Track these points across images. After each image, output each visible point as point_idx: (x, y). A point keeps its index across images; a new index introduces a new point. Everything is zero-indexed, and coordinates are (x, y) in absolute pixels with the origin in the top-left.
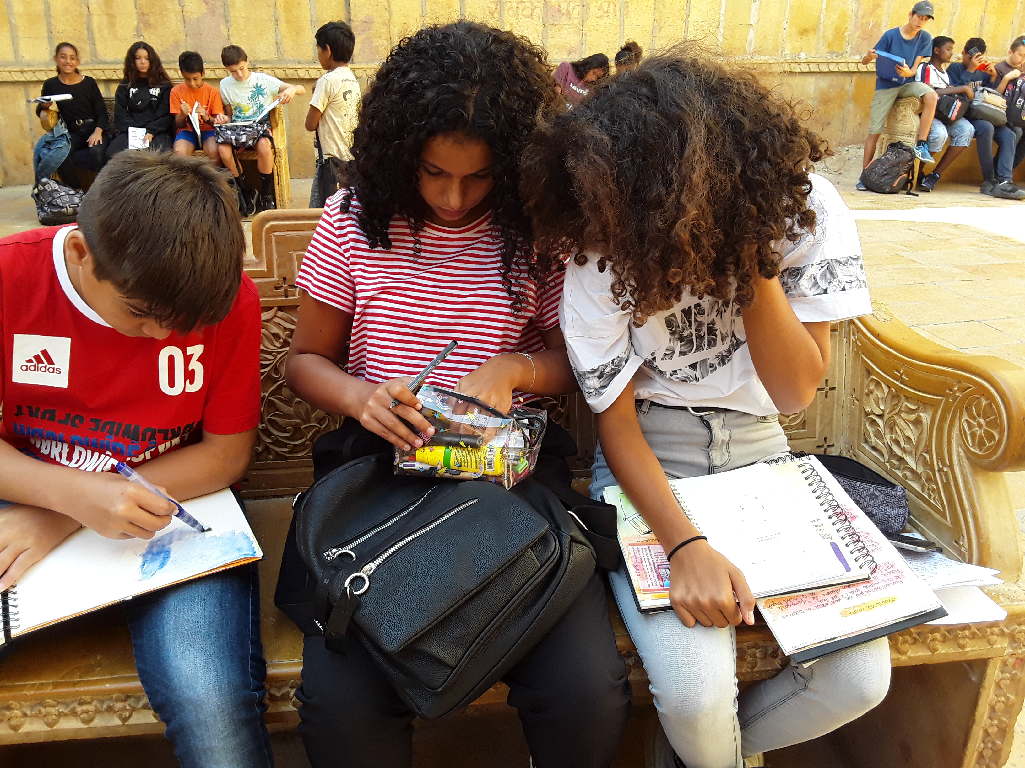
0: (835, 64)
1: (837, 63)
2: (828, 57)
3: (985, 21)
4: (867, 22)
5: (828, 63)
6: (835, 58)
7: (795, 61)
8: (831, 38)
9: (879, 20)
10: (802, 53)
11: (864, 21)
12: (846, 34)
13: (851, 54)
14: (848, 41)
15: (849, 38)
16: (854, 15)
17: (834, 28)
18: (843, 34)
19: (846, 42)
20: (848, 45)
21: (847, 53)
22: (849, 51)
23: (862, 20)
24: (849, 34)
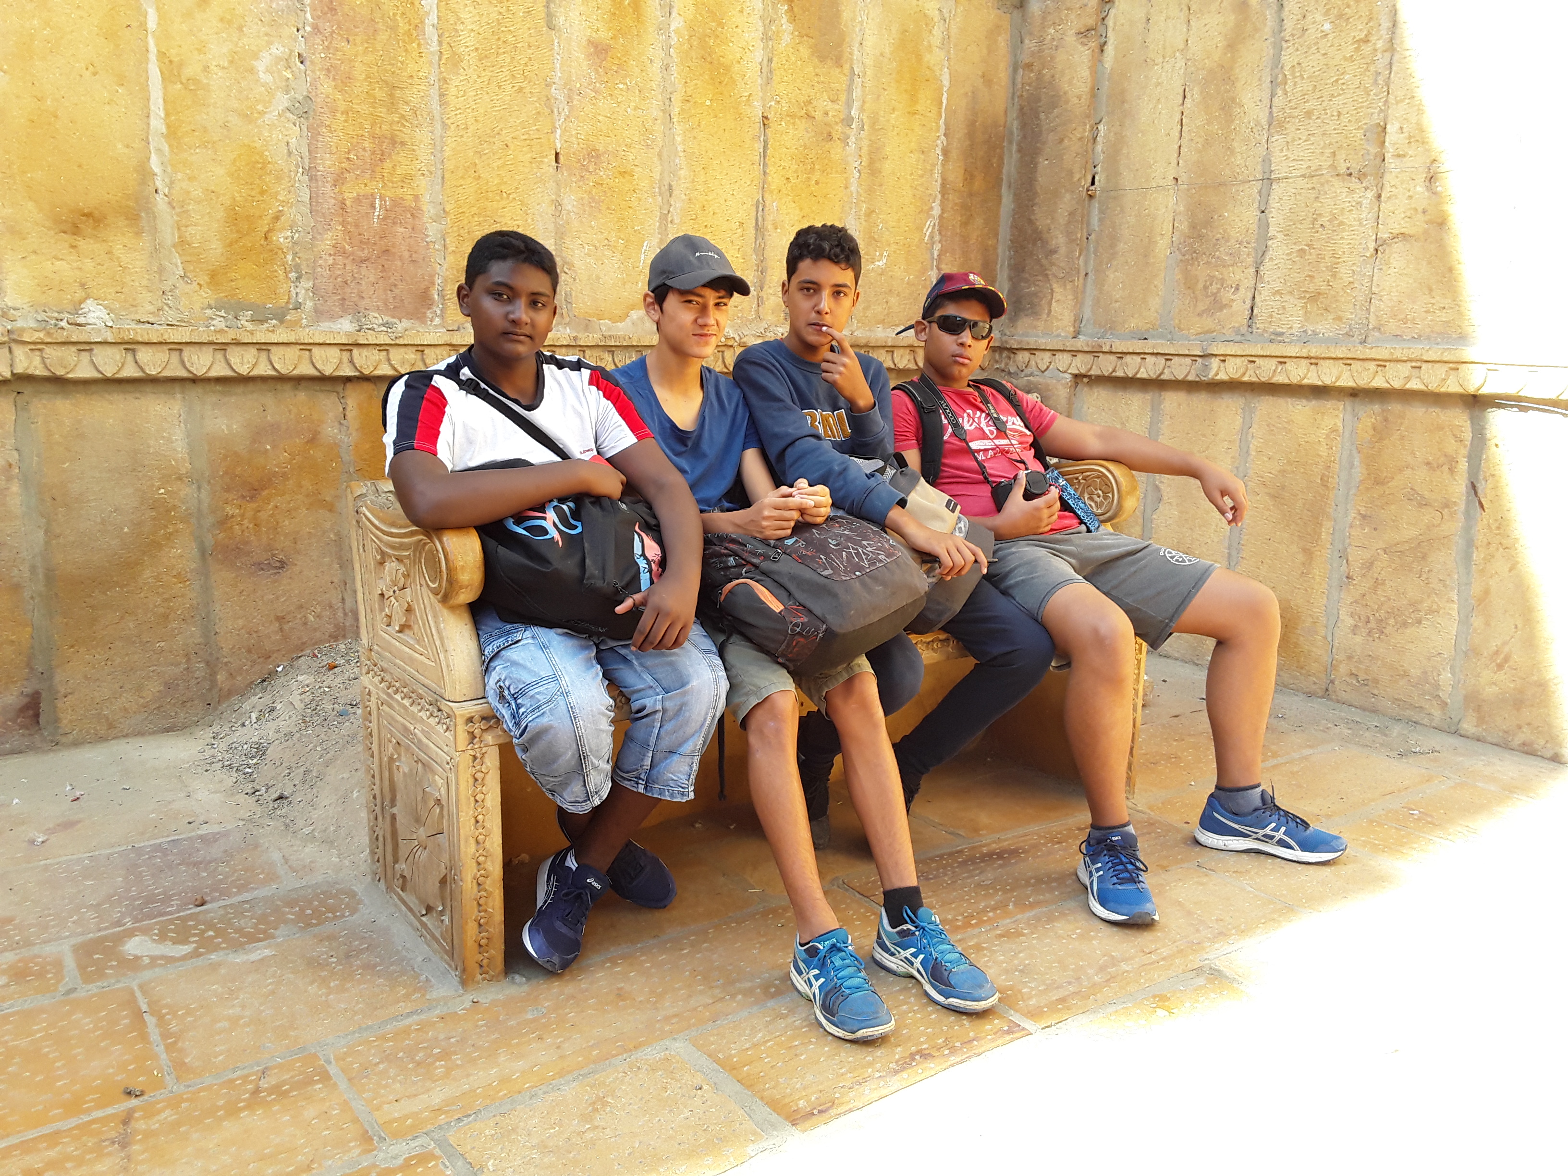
0: (253, 351)
1: (263, 347)
2: (219, 323)
4: (358, 200)
5: (222, 347)
6: (250, 326)
7: (61, 337)
8: (216, 249)
9: (407, 195)
10: (89, 304)
11: (350, 195)
12: (282, 238)
13: (319, 314)
14: (295, 266)
15: (295, 254)
16: (300, 170)
17: (221, 214)
18: (266, 238)
19: (287, 267)
20: (298, 278)
21: (298, 307)
22: (305, 299)
23: (336, 191)
24: (293, 238)
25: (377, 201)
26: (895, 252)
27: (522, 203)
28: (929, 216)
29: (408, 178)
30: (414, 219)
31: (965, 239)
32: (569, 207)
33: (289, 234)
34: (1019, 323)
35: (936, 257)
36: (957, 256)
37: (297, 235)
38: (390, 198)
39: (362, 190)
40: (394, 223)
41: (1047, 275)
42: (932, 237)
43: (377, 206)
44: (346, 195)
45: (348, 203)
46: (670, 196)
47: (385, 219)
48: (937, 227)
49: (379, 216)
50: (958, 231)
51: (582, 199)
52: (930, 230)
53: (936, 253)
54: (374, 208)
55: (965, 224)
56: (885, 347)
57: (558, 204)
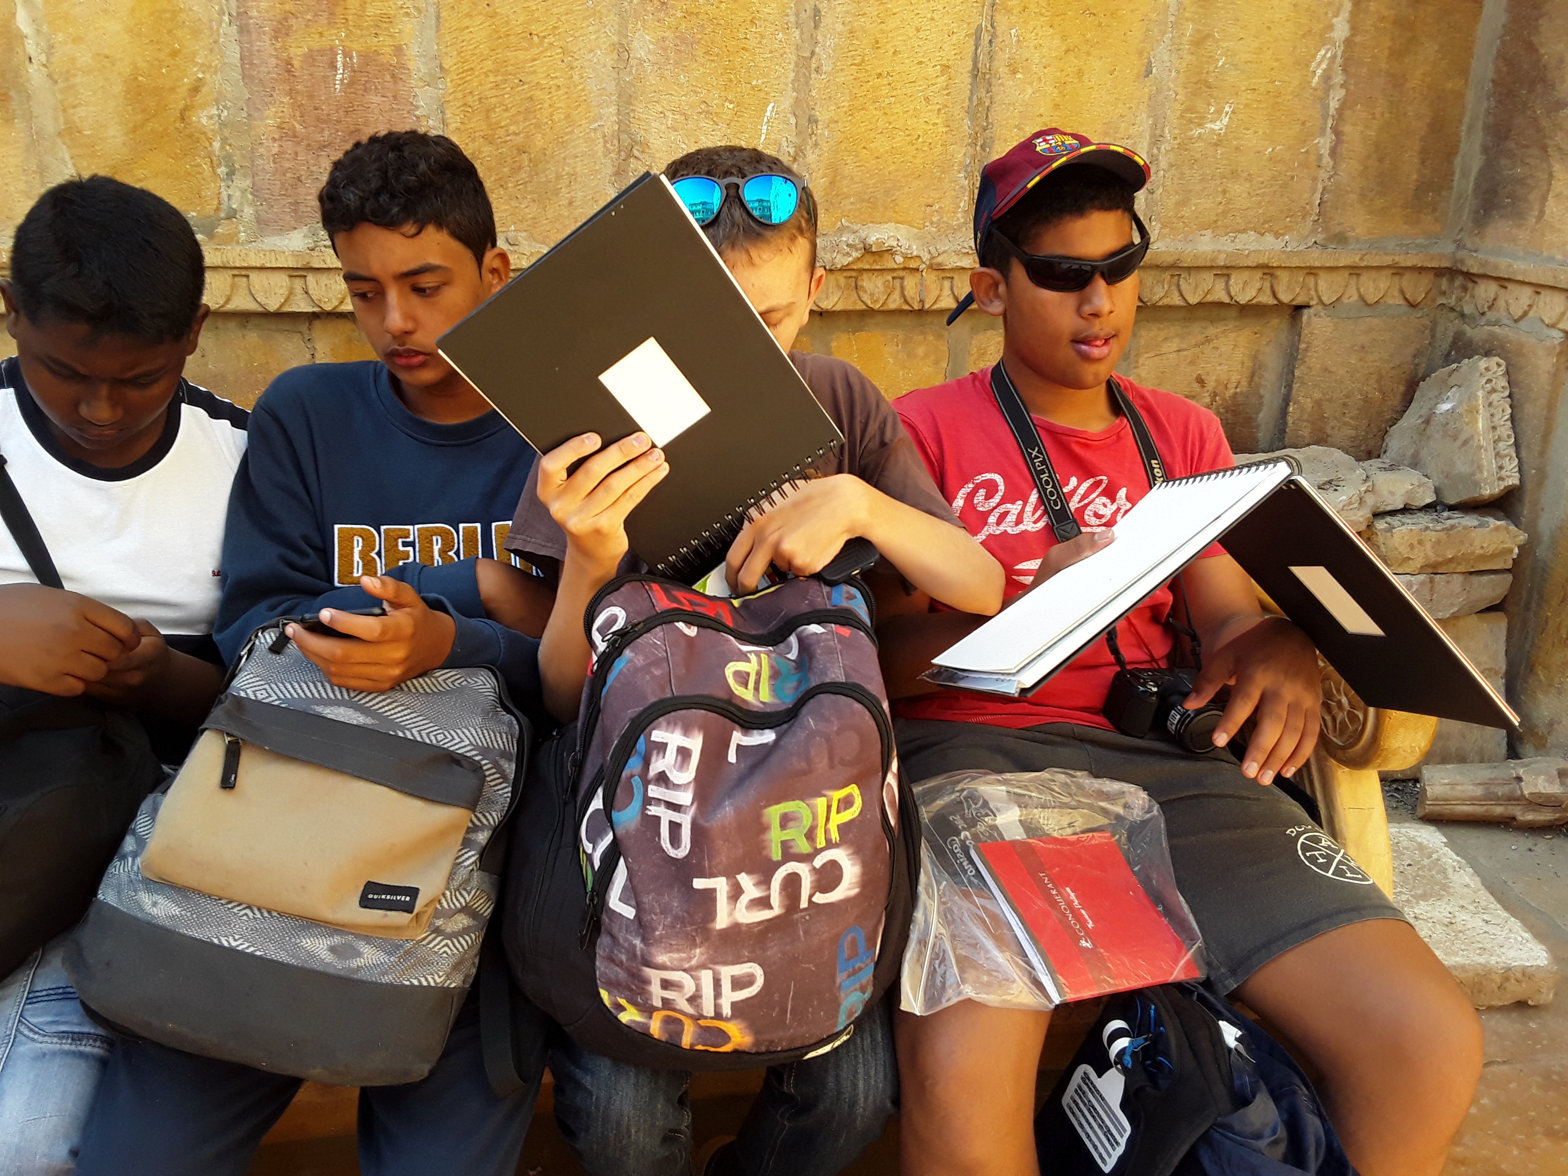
3: (1002, 58)
4: (310, 58)
8: (115, 136)
9: (384, 45)
11: (297, 51)
12: (204, 118)
13: (263, 225)
14: (224, 158)
15: (224, 140)
16: (226, 18)
17: (118, 88)
18: (183, 119)
19: (214, 159)
20: (230, 174)
21: (232, 215)
22: (241, 204)
23: (278, 45)
24: (219, 116)
25: (339, 58)
26: (1247, 106)
27: (565, 51)
28: (1324, 41)
29: (385, 20)
30: (395, 82)
31: (1397, 81)
32: (642, 54)
33: (214, 111)
34: (1490, 231)
35: (1332, 111)
36: (1378, 111)
37: (226, 113)
38: (357, 52)
39: (316, 43)
40: (365, 90)
41: (1544, 149)
42: (1327, 78)
43: (339, 65)
44: (293, 51)
45: (296, 63)
46: (816, 27)
47: (352, 83)
48: (1339, 60)
49: (342, 80)
50: (1383, 66)
51: (664, 39)
52: (1324, 66)
53: (1334, 105)
54: (335, 68)
55: (1397, 54)
56: (1211, 268)
57: (622, 50)
